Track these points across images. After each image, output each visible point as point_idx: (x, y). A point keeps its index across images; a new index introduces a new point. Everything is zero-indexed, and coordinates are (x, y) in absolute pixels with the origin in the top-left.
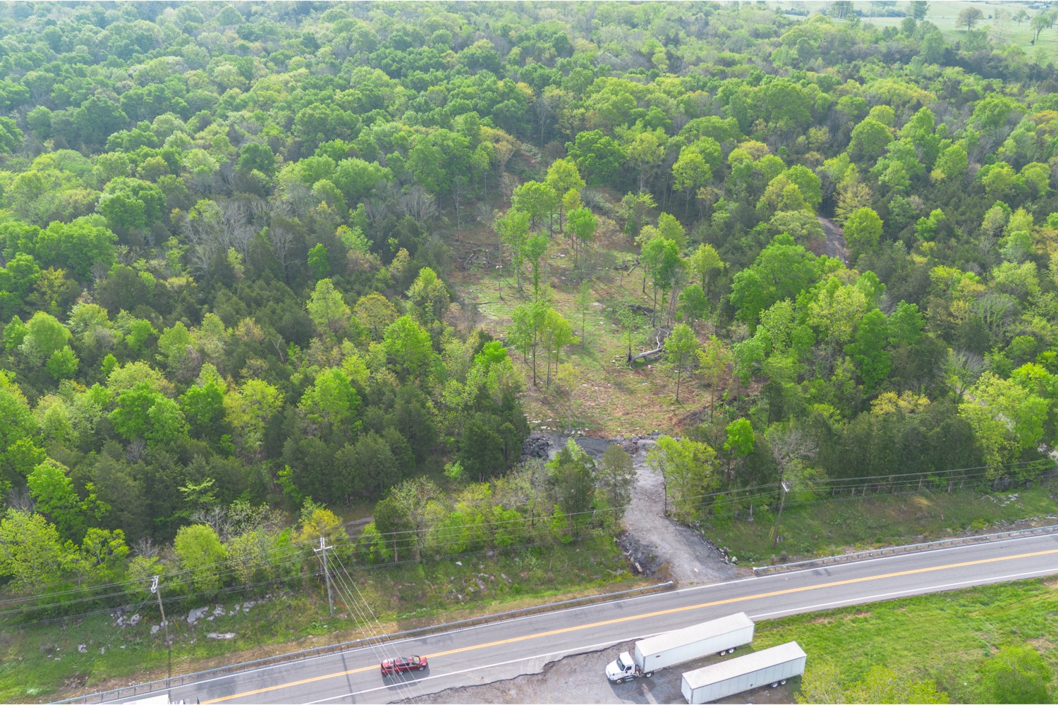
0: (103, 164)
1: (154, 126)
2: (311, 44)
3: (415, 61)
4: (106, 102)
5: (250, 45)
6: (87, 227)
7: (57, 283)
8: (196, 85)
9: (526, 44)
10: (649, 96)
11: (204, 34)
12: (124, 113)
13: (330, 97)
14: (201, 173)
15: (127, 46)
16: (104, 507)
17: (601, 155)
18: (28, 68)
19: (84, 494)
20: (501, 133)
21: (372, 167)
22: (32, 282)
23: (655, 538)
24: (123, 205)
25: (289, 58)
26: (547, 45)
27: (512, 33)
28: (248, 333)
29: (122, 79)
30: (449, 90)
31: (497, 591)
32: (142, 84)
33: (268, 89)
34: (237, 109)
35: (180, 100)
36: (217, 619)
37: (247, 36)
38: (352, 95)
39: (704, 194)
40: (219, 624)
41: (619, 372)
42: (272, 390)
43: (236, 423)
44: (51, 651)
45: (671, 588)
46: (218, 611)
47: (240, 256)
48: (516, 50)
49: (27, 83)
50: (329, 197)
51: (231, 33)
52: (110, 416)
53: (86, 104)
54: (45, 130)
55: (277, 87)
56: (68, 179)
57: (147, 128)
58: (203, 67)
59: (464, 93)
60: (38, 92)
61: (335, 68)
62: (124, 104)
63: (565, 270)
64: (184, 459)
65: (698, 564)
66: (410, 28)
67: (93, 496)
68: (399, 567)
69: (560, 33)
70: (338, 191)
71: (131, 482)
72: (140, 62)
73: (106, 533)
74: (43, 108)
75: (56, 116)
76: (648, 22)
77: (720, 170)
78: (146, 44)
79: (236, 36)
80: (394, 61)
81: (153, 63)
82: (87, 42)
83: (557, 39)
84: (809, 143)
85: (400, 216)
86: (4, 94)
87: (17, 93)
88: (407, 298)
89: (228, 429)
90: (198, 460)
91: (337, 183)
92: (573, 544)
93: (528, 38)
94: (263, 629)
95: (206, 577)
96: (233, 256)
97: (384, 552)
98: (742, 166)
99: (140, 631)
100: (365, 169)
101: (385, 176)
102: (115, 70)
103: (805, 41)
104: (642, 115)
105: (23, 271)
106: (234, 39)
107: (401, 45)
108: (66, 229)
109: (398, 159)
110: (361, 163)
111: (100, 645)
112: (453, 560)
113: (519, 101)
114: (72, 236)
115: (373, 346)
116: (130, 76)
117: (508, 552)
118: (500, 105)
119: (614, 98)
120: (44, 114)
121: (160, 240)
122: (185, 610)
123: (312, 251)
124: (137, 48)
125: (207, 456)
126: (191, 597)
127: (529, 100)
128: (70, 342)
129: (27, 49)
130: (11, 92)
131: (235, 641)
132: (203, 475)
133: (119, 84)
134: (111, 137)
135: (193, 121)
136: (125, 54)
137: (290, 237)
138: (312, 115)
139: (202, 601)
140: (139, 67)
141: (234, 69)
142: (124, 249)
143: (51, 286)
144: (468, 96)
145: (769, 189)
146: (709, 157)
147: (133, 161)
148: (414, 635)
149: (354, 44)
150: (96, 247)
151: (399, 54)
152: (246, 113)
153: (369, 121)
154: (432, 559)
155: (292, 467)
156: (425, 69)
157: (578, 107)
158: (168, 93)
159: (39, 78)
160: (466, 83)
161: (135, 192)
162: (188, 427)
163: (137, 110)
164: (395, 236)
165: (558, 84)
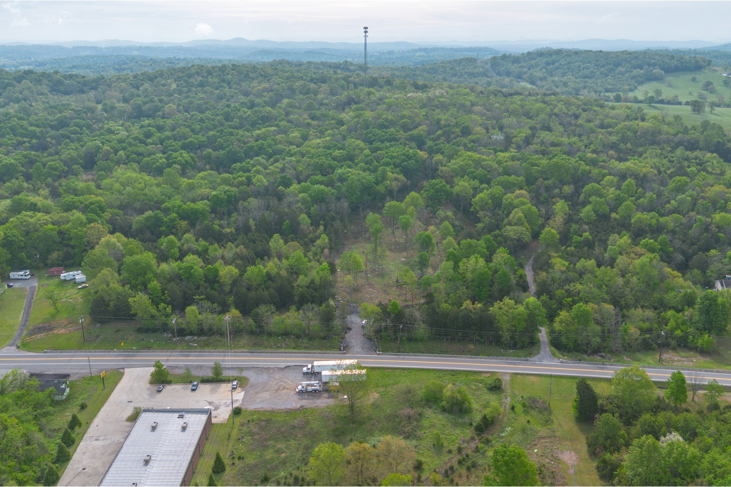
0: (221, 179)
1: (252, 162)
2: (341, 123)
3: (383, 136)
4: (236, 149)
5: (313, 123)
6: (201, 205)
7: (183, 226)
8: (280, 142)
9: (447, 129)
10: (484, 163)
11: (292, 116)
12: (243, 155)
13: (331, 154)
14: (259, 185)
15: (256, 120)
16: (169, 299)
17: (437, 191)
18: (211, 130)
19: (164, 294)
20: (401, 177)
21: (327, 189)
22: (174, 225)
23: (353, 341)
24: (218, 197)
25: (327, 130)
26: (457, 130)
27: (443, 122)
28: (241, 251)
29: (248, 137)
30: (387, 153)
31: (287, 347)
32: (257, 141)
33: (309, 146)
34: (291, 156)
35: (270, 149)
36: (195, 340)
37: (313, 118)
38: (341, 153)
39: (481, 214)
40: (194, 342)
41: (389, 286)
42: (236, 271)
43: (221, 281)
44: (143, 340)
45: (344, 354)
46: (195, 338)
47: (254, 222)
48: (439, 132)
49: (208, 137)
50: (304, 202)
51: (305, 116)
52: (180, 272)
53: (227, 149)
54: (208, 159)
55: (313, 146)
56: (206, 184)
57: (249, 163)
58: (285, 133)
59: (392, 156)
60: (211, 143)
61: (344, 138)
62: (245, 150)
63: (401, 243)
64: (198, 288)
65: (361, 349)
66: (390, 117)
67: (166, 295)
68: (258, 335)
69: (466, 124)
70: (309, 199)
71: (179, 292)
72: (259, 129)
73: (166, 305)
74: (210, 150)
75: (214, 154)
76: (537, 116)
77: (497, 203)
78: (266, 120)
79: (307, 117)
80: (374, 135)
81: (264, 130)
82: (240, 118)
83: (463, 127)
84: (561, 193)
85: (329, 211)
86: (196, 142)
87: (202, 142)
88: (314, 246)
89: (218, 282)
90: (202, 289)
91: (310, 196)
92: (324, 338)
93: (450, 126)
94: (206, 345)
95: (194, 327)
96: (252, 222)
97: (254, 328)
98: (507, 203)
99: (170, 339)
100: (323, 190)
101: (333, 194)
102: (246, 133)
103: (626, 132)
104: (472, 173)
105: (173, 220)
106: (306, 119)
107: (382, 126)
108: (192, 205)
109: (340, 187)
110: (323, 187)
111: (157, 341)
112: (278, 336)
113: (417, 161)
114: (193, 209)
115: (284, 261)
116: (253, 136)
117: (298, 337)
118: (406, 163)
119: (461, 163)
120: (210, 153)
121: (229, 214)
122: (185, 336)
123: (285, 223)
124: (260, 122)
125: (206, 288)
126: (188, 332)
127: (424, 161)
128: (179, 248)
129: (214, 120)
130: (199, 141)
131: (196, 346)
132: (202, 294)
133: (246, 140)
134: (233, 166)
135: (272, 160)
136: (254, 125)
137: (277, 217)
138: (318, 162)
139: (191, 334)
140: (258, 132)
141: (298, 135)
142: (213, 215)
143: (181, 227)
144: (392, 157)
145: (511, 215)
146: (493, 197)
147: (234, 178)
148: (251, 352)
149: (359, 125)
150: (201, 214)
151: (378, 131)
152: (293, 159)
153: (341, 167)
154: (270, 334)
155: (234, 297)
156: (382, 142)
157: (445, 166)
158: (265, 146)
159: (213, 135)
160: (396, 150)
161: (225, 192)
162: (204, 279)
163: (251, 153)
164: (323, 221)
165: (442, 153)
